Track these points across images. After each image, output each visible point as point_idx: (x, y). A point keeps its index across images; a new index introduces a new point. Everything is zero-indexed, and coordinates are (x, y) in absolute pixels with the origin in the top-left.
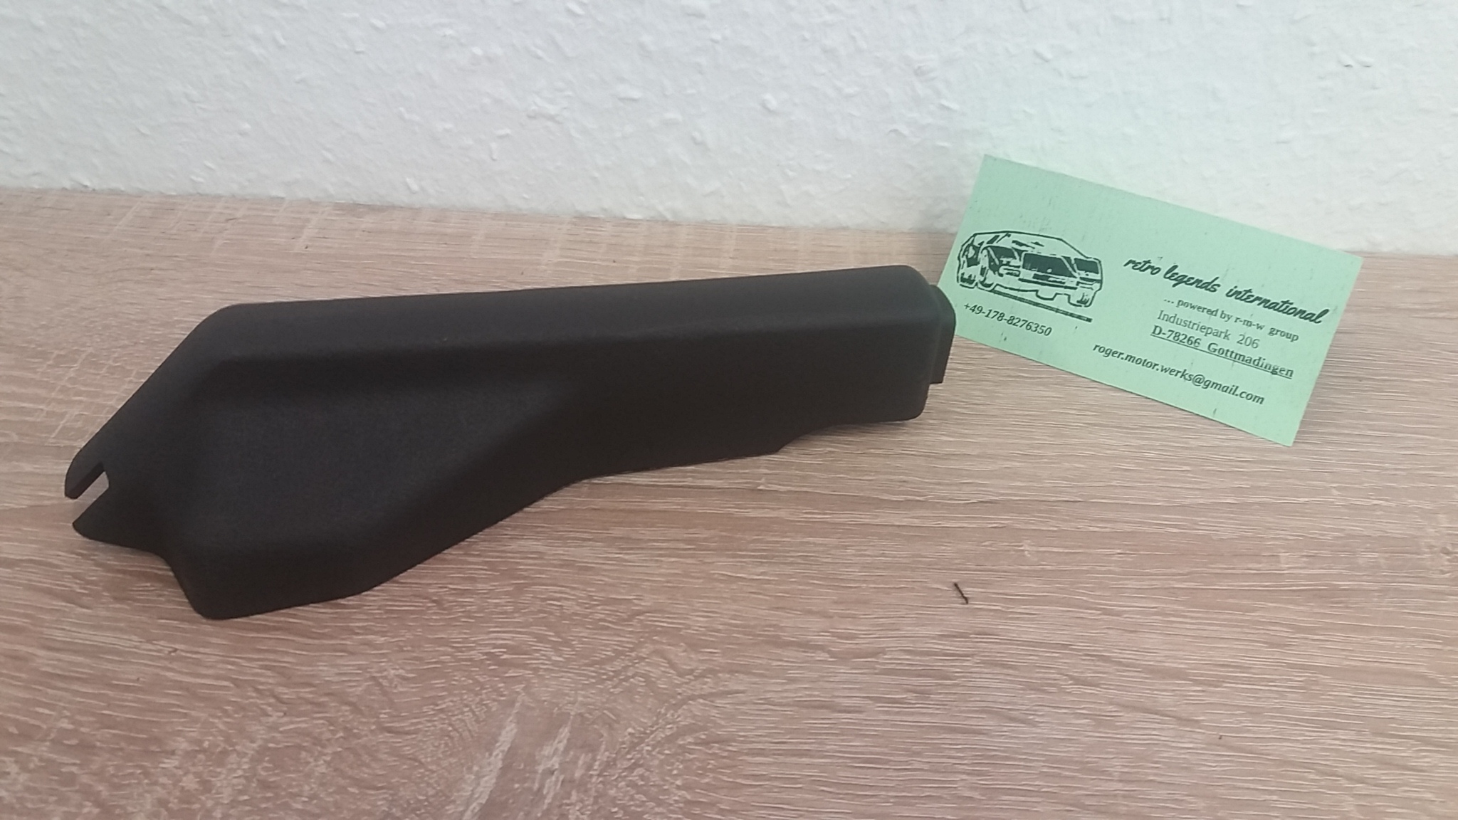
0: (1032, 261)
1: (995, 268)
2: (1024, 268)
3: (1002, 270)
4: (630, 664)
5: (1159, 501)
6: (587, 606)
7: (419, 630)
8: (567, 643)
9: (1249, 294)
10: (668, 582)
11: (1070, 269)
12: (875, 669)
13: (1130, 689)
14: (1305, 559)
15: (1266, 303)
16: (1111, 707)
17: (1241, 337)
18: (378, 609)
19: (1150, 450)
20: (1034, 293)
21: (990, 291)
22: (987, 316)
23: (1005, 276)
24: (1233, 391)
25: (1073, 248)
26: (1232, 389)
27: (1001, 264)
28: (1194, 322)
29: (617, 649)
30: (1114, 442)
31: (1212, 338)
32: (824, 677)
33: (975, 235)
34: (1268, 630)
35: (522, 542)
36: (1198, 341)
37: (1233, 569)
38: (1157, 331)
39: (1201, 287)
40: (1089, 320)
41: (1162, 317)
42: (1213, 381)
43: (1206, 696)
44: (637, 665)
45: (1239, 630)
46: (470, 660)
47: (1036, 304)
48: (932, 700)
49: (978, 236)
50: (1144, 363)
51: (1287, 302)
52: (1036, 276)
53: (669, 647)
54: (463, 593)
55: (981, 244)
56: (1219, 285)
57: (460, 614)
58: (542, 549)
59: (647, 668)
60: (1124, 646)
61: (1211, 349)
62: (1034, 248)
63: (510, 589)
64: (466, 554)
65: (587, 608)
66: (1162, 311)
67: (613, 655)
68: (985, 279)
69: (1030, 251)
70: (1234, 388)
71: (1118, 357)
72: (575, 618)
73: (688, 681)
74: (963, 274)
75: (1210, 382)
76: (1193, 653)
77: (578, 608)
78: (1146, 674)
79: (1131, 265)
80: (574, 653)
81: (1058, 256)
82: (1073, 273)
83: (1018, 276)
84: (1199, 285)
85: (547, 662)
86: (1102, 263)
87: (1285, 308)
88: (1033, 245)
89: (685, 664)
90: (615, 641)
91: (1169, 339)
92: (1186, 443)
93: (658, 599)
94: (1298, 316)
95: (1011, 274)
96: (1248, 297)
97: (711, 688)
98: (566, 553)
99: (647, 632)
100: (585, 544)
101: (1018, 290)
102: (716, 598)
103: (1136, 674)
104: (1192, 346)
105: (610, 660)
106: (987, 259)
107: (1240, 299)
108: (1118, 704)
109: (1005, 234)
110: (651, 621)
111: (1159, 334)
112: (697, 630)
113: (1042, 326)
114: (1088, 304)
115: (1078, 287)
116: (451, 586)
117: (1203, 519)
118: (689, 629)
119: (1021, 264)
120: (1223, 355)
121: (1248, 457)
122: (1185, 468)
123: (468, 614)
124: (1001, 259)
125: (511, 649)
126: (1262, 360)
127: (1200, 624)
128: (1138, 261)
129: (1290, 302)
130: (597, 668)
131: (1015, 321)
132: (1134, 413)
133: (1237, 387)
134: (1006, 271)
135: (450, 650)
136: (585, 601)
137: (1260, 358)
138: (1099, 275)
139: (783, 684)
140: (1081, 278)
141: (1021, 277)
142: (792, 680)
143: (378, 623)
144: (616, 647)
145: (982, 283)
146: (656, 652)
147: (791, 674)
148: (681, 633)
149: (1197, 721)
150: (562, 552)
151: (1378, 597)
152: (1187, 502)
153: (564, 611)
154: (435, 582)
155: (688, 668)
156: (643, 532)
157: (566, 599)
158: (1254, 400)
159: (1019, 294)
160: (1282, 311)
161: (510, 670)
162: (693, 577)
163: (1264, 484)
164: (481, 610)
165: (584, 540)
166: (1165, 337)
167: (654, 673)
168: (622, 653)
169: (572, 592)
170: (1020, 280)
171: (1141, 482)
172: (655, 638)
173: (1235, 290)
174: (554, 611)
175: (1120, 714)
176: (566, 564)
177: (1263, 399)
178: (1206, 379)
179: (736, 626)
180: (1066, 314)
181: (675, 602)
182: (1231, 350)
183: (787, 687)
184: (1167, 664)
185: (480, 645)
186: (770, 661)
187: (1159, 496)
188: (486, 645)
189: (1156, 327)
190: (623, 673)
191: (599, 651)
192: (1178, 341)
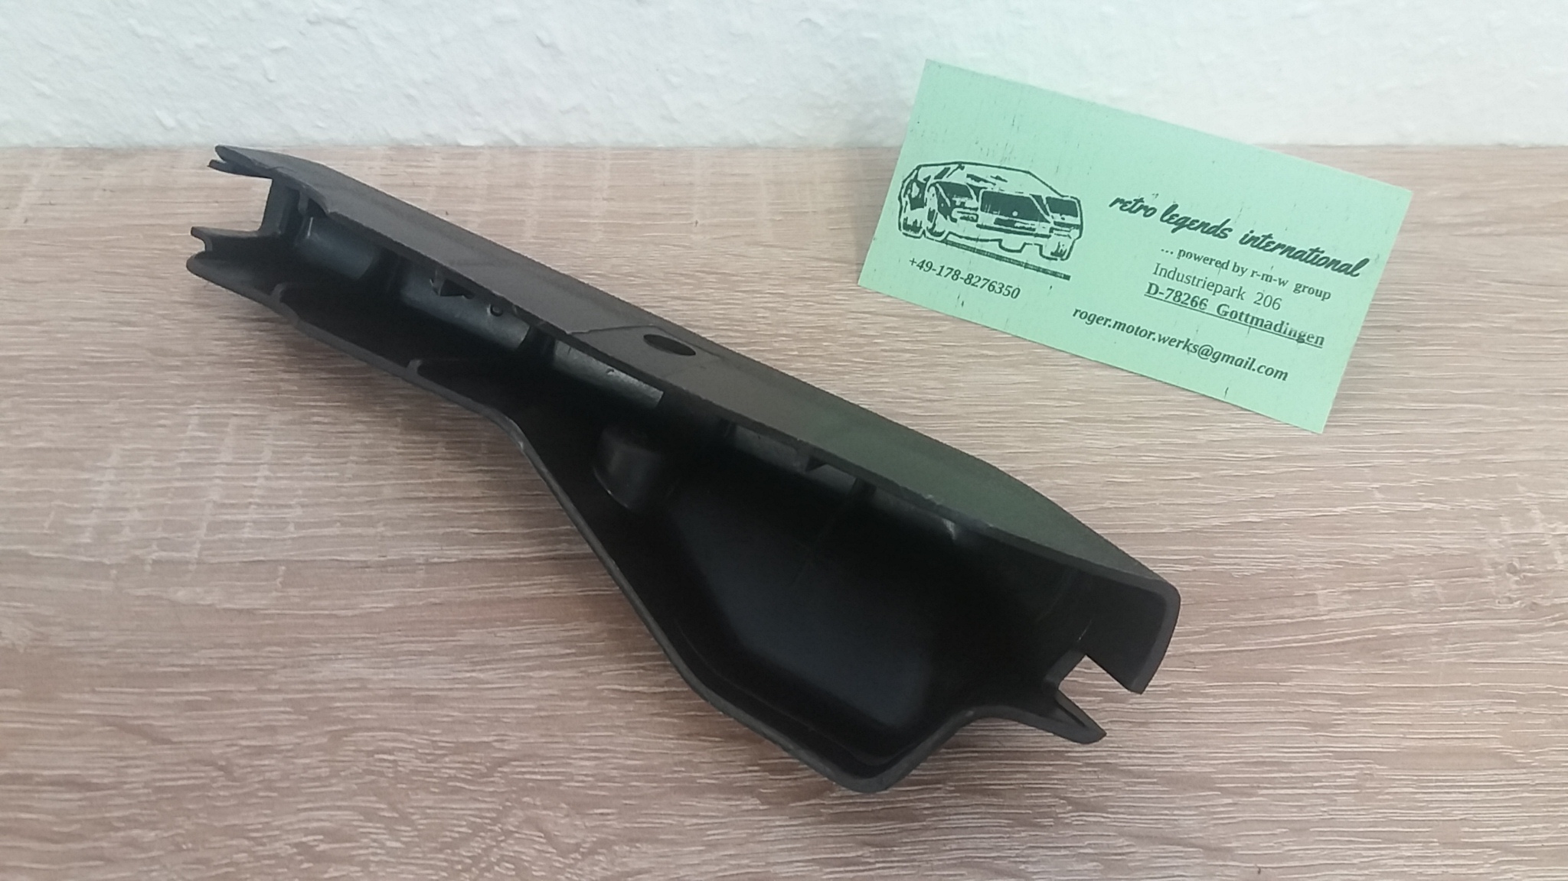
0: (994, 201)
1: (946, 212)
2: (982, 210)
3: (955, 214)
4: (494, 844)
5: (1163, 526)
6: (429, 758)
7: (201, 815)
8: (405, 819)
9: (1268, 240)
10: (539, 709)
11: (1042, 212)
12: (821, 815)
13: (1145, 811)
14: (1347, 597)
15: (1289, 251)
16: (1121, 840)
17: (1260, 296)
18: (144, 787)
19: (1150, 451)
20: (997, 243)
21: (942, 242)
22: (939, 274)
23: (959, 221)
24: (1249, 364)
25: (1044, 183)
26: (1247, 362)
27: (954, 205)
28: (1198, 277)
29: (474, 822)
30: (1104, 443)
31: (1220, 298)
32: (754, 835)
33: (918, 168)
34: (1309, 705)
35: (337, 666)
36: (1205, 302)
37: (1262, 619)
38: (1153, 291)
39: (1207, 232)
40: (1067, 277)
41: (1158, 272)
42: (1223, 352)
43: (1239, 812)
44: (502, 845)
45: (1273, 709)
46: (276, 856)
47: (999, 258)
48: (895, 856)
49: (922, 168)
50: (1137, 331)
51: (1317, 250)
52: (998, 221)
53: (544, 812)
54: (260, 752)
55: (927, 179)
56: (1230, 230)
57: (257, 786)
58: (365, 673)
59: (516, 848)
60: (1133, 747)
61: (1221, 312)
62: (994, 184)
63: (325, 740)
64: (262, 690)
65: (429, 762)
66: (1159, 264)
67: (470, 831)
68: (934, 225)
69: (989, 188)
70: (1250, 361)
71: (1105, 324)
72: (415, 778)
73: (572, 861)
74: (906, 219)
75: (1220, 354)
76: (1221, 748)
77: (418, 762)
78: (1163, 785)
79: (1118, 205)
80: (416, 833)
81: (1025, 195)
82: (1046, 217)
83: (976, 221)
84: (1206, 230)
85: (379, 851)
86: (1081, 203)
87: (1314, 257)
88: (994, 181)
89: (567, 837)
90: (470, 809)
91: (1167, 300)
92: (1194, 438)
93: (527, 738)
94: (1330, 268)
95: (967, 219)
96: (1268, 244)
97: (604, 869)
98: (397, 677)
99: (514, 792)
100: (424, 661)
101: (977, 240)
102: (606, 728)
103: (1151, 787)
104: (1197, 308)
105: (465, 839)
106: (935, 199)
107: (1257, 246)
108: (1131, 836)
109: (957, 166)
110: (518, 773)
111: (1155, 293)
112: (583, 781)
113: (1008, 286)
114: (1064, 257)
115: (1052, 234)
116: (244, 743)
117: (1220, 548)
118: (572, 780)
119: (979, 205)
120: (1237, 319)
121: (1271, 452)
122: (1195, 475)
123: (269, 785)
124: (954, 199)
125: (330, 835)
126: (1285, 324)
127: (1225, 704)
128: (1126, 200)
129: (1321, 250)
130: (447, 854)
131: (973, 281)
132: (1126, 398)
133: (1254, 360)
134: (961, 215)
135: (246, 842)
136: (427, 751)
137: (1283, 322)
138: (1079, 218)
139: (700, 852)
140: (1055, 223)
141: (980, 222)
142: (712, 846)
143: (145, 809)
144: (473, 819)
145: (931, 231)
146: (530, 822)
147: (709, 835)
148: (561, 788)
149: (1229, 850)
150: (392, 676)
151: (1437, 643)
152: (1199, 524)
153: (400, 769)
154: (220, 737)
155: (572, 841)
156: (503, 634)
157: (402, 750)
158: (1275, 376)
159: (978, 245)
160: (1311, 262)
161: (329, 867)
162: (574, 699)
163: (1291, 491)
164: (285, 777)
165: (422, 653)
166: (1163, 297)
167: (528, 853)
168: (481, 828)
169: (410, 739)
170: (978, 226)
171: (1140, 500)
172: (526, 799)
173: (1251, 235)
174: (385, 770)
175: (1133, 850)
176: (400, 694)
177: (1286, 374)
178: (1214, 351)
179: (635, 769)
180: (1038, 269)
181: (550, 740)
182: (1246, 313)
183: (707, 857)
184: (1188, 769)
185: (288, 832)
186: (682, 819)
187: (1163, 519)
188: (295, 831)
189: (1151, 285)
190: (485, 859)
191: (450, 828)
192: (1179, 303)
